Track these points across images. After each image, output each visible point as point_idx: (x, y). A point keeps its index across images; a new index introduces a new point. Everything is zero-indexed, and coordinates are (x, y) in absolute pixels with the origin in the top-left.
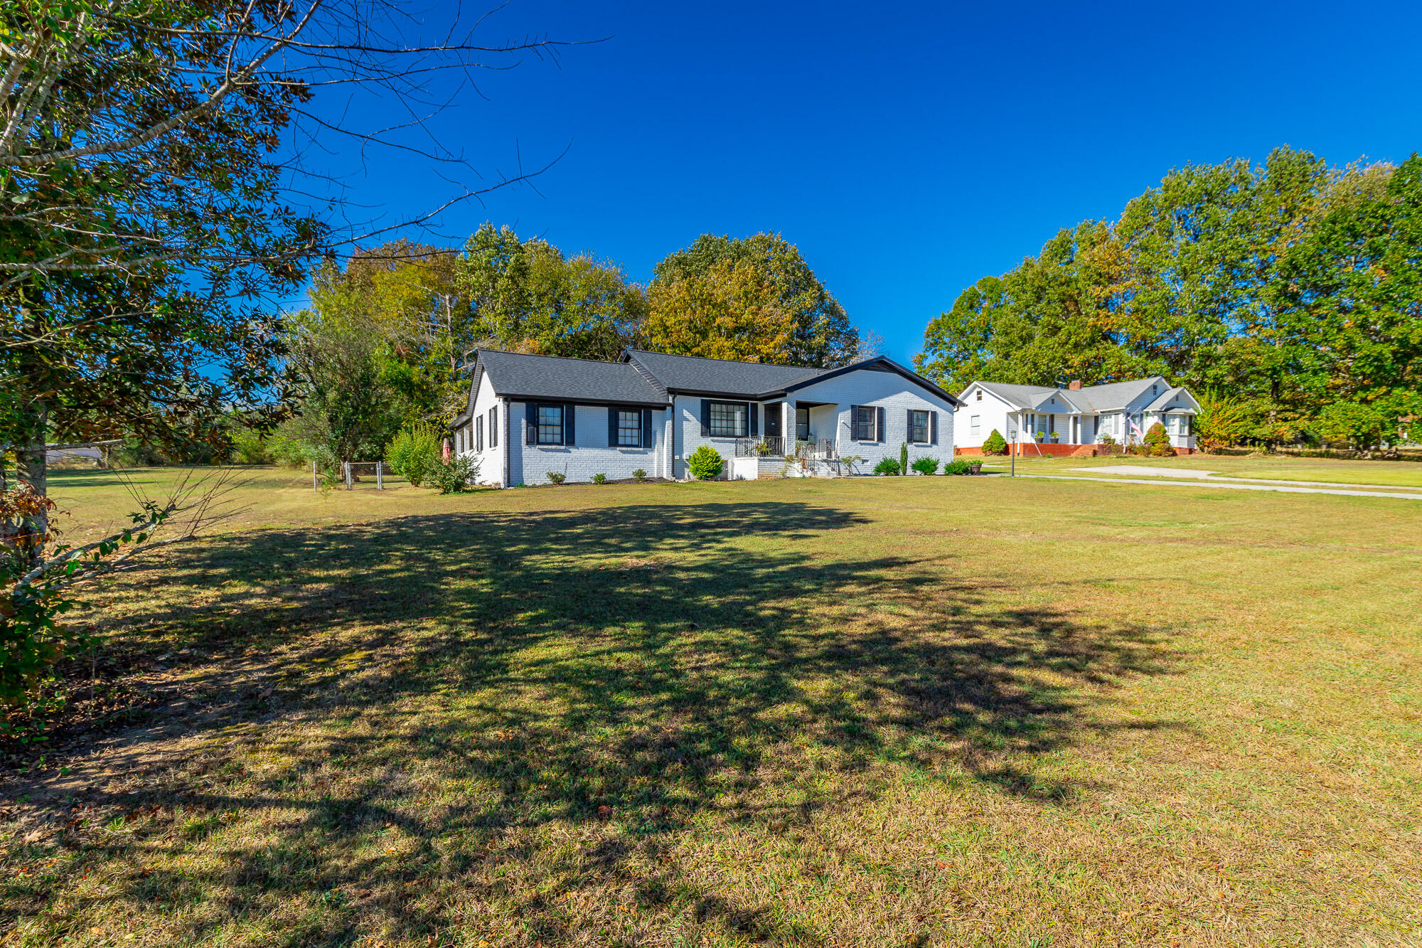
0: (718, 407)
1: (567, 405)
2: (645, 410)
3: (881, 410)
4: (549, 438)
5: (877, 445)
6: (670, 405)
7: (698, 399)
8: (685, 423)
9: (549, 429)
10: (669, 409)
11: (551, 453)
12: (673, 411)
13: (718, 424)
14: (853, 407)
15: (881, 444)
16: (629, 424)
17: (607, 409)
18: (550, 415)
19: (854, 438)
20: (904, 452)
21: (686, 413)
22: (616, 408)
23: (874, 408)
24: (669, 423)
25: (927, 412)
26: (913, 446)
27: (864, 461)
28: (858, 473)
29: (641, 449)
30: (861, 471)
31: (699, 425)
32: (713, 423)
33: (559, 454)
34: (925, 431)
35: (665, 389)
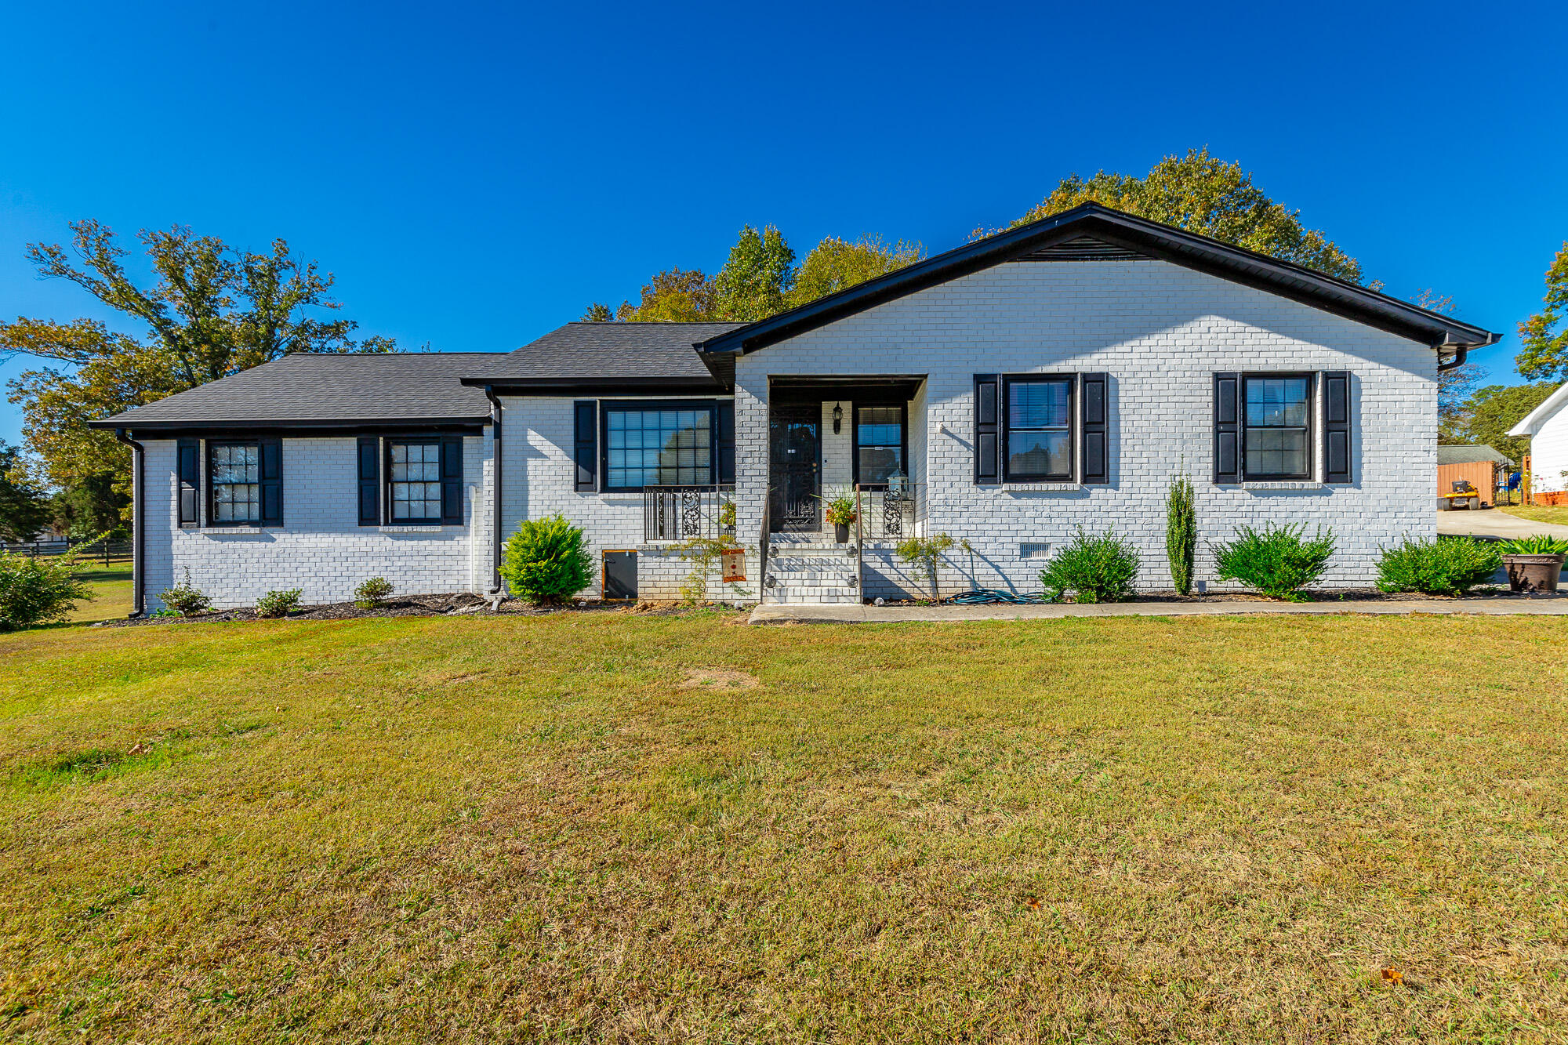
0: (634, 418)
1: (269, 439)
2: (446, 438)
3: (1098, 384)
4: (242, 510)
5: (1084, 495)
6: (488, 421)
7: (565, 406)
8: (532, 463)
9: (242, 493)
10: (488, 430)
11: (231, 544)
12: (498, 434)
13: (634, 459)
14: (979, 379)
15: (1097, 492)
16: (415, 472)
17: (354, 440)
18: (239, 462)
19: (983, 477)
20: (1182, 511)
21: (534, 439)
22: (373, 437)
23: (1069, 378)
24: (489, 466)
25: (1309, 377)
26: (1239, 495)
27: (1027, 549)
28: (967, 587)
29: (438, 529)
30: (991, 581)
31: (569, 465)
32: (616, 459)
33: (247, 545)
34: (1298, 441)
35: (466, 382)
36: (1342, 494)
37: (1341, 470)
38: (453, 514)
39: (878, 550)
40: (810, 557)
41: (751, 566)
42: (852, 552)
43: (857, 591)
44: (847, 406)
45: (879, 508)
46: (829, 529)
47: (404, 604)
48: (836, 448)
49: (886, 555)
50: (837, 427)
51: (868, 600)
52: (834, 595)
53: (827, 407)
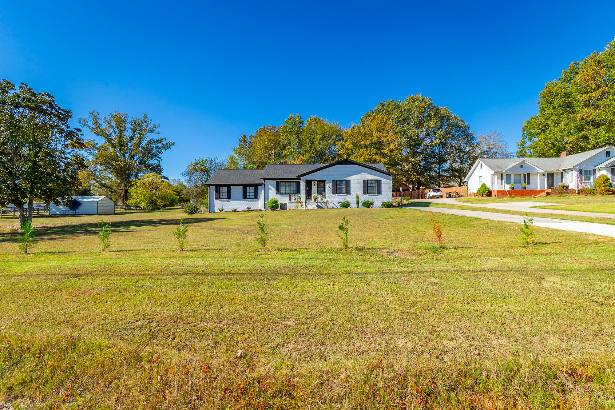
0: (284, 184)
1: (229, 186)
2: (256, 186)
3: (348, 181)
4: (224, 197)
5: (346, 195)
6: (263, 184)
7: (275, 181)
8: (269, 190)
9: (224, 194)
10: (263, 185)
11: (224, 202)
12: (265, 186)
13: (284, 189)
14: (333, 180)
15: (348, 195)
16: (251, 191)
17: (242, 186)
18: (224, 190)
19: (334, 193)
20: (358, 198)
21: (270, 187)
22: (245, 186)
23: (345, 180)
24: (263, 191)
25: (376, 180)
26: (367, 195)
27: (339, 202)
28: (332, 207)
29: (255, 200)
30: (334, 206)
31: (275, 191)
32: (281, 190)
33: (226, 202)
34: (375, 189)
35: (261, 178)
36: (380, 195)
37: (379, 192)
38: (256, 197)
39: (320, 202)
40: (311, 203)
41: (304, 204)
42: (316, 203)
43: (317, 207)
44: (316, 182)
45: (320, 197)
46: (313, 200)
47: (252, 210)
48: (314, 188)
49: (321, 203)
50: (314, 185)
51: (318, 208)
52: (314, 207)
53: (313, 182)
